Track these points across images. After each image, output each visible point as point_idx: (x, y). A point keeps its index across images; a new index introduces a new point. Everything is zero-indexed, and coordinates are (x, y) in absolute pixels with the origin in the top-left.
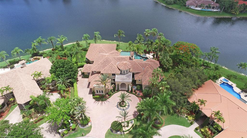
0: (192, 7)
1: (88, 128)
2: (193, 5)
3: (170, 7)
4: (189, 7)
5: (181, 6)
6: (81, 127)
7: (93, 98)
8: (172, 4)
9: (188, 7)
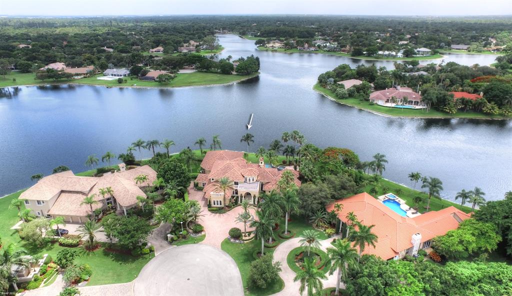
0: (380, 103)
1: (201, 236)
2: (381, 99)
3: (343, 102)
4: (375, 102)
5: (361, 100)
6: (193, 236)
7: (209, 210)
8: (346, 98)
9: (372, 102)
